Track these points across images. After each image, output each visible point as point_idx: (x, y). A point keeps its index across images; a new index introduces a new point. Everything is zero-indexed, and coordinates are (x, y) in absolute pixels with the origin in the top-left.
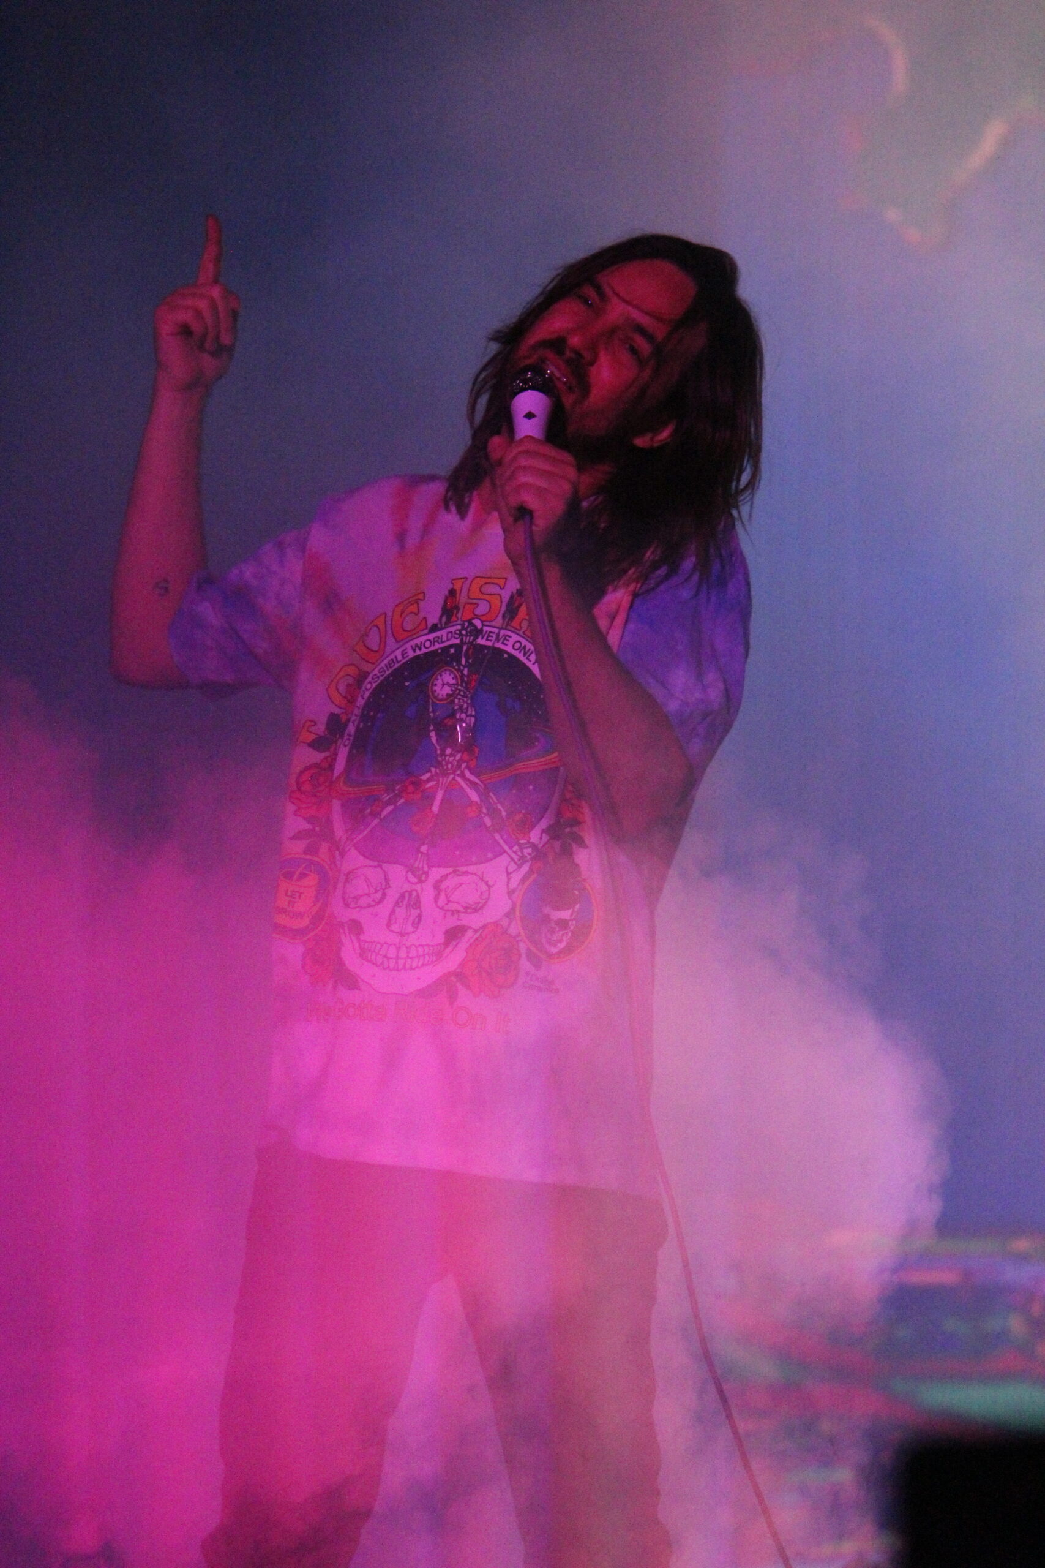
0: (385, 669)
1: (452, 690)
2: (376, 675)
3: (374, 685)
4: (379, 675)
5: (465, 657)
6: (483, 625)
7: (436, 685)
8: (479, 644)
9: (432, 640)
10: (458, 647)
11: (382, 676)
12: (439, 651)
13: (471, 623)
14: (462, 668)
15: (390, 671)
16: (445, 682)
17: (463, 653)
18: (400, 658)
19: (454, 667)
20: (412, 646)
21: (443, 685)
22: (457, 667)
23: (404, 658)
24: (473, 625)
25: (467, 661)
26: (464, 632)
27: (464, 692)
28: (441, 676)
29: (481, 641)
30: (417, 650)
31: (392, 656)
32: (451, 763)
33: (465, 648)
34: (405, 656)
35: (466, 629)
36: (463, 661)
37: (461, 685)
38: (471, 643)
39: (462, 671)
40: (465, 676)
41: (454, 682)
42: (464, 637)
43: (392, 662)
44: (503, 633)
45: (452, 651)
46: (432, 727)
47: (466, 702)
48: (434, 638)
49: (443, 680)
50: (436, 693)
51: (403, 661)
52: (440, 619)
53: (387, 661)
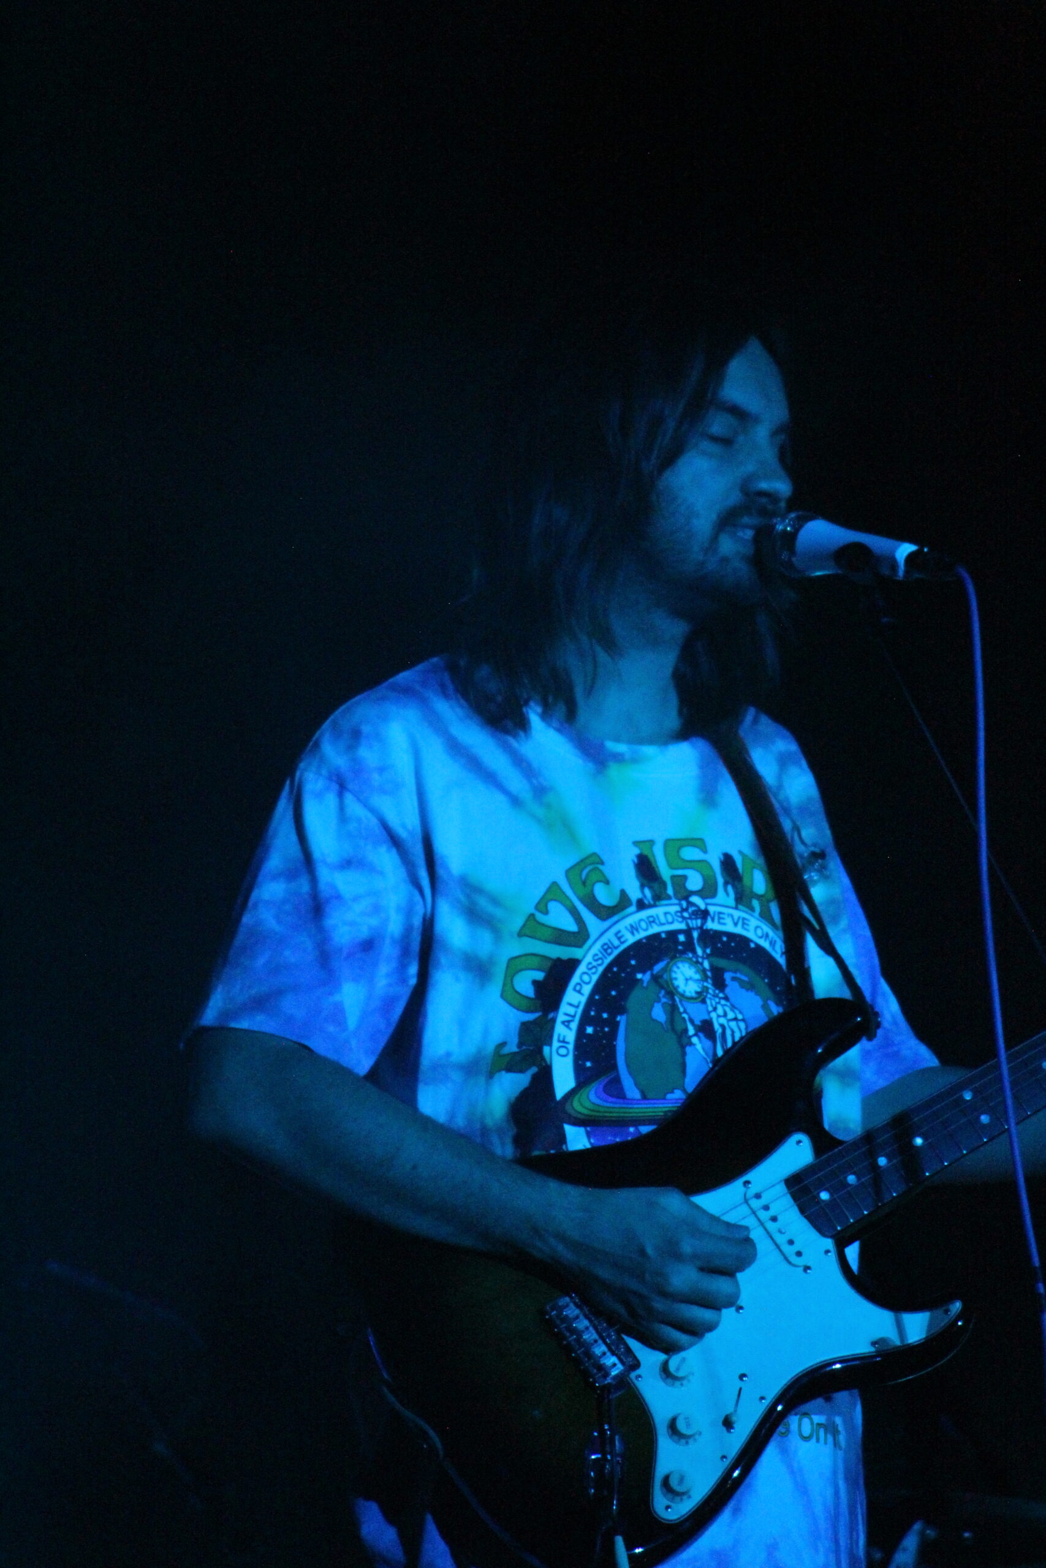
0: (601, 955)
1: (699, 986)
2: (590, 963)
3: (595, 978)
4: (595, 964)
5: (699, 945)
6: (707, 904)
7: (676, 979)
8: (711, 930)
9: (646, 920)
10: (688, 932)
11: (599, 965)
12: (663, 936)
13: (690, 904)
14: (700, 960)
15: (609, 960)
16: (688, 977)
17: (695, 941)
18: (616, 943)
19: (690, 959)
20: (626, 928)
21: (687, 980)
22: (694, 960)
23: (622, 943)
24: (693, 904)
25: (704, 952)
26: (686, 915)
27: (714, 991)
28: (678, 968)
29: (710, 925)
30: (635, 932)
31: (604, 940)
33: (695, 934)
34: (622, 940)
36: (700, 952)
37: (706, 981)
38: (701, 928)
39: (701, 964)
40: (708, 970)
41: (698, 977)
42: (689, 921)
43: (607, 948)
44: (737, 914)
45: (682, 938)
46: (691, 1031)
47: (719, 1003)
48: (648, 917)
49: (682, 973)
50: (681, 990)
51: (623, 947)
52: (643, 892)
53: (598, 945)
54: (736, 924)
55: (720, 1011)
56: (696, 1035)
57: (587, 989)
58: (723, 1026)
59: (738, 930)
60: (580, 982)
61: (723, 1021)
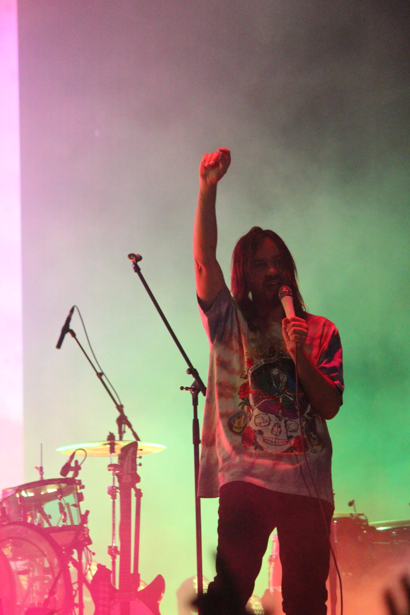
1: (278, 373)
5: (280, 363)
6: (283, 353)
7: (273, 372)
9: (269, 360)
12: (272, 363)
14: (280, 366)
18: (260, 364)
19: (278, 367)
21: (275, 371)
23: (261, 364)
28: (274, 369)
29: (284, 357)
32: (281, 390)
34: (262, 363)
37: (280, 371)
40: (281, 368)
43: (257, 365)
45: (276, 362)
46: (274, 382)
50: (273, 374)
53: (255, 365)
55: (283, 376)
56: (274, 383)
58: (282, 379)
61: (283, 378)
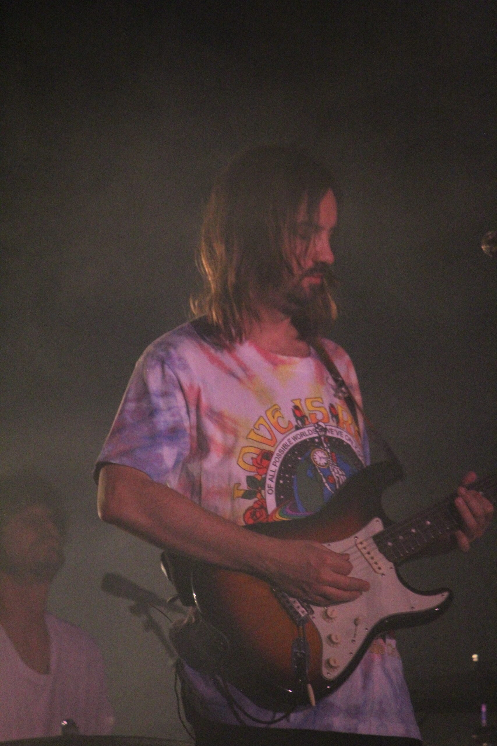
0: (282, 449)
1: (326, 461)
2: (278, 453)
3: (281, 459)
4: (280, 453)
5: (325, 443)
6: (326, 425)
7: (315, 458)
8: (329, 436)
10: (319, 438)
11: (283, 454)
13: (318, 425)
14: (326, 449)
15: (287, 451)
16: (321, 457)
17: (323, 441)
18: (288, 444)
19: (322, 449)
20: (292, 438)
22: (323, 449)
23: (291, 444)
24: (320, 426)
25: (327, 445)
26: (318, 430)
27: (332, 462)
28: (316, 453)
29: (329, 434)
30: (295, 439)
31: (283, 442)
33: (323, 438)
35: (316, 428)
36: (325, 445)
37: (329, 458)
38: (325, 435)
39: (327, 451)
40: (329, 453)
41: (325, 456)
42: (319, 433)
43: (285, 446)
44: (338, 430)
45: (317, 440)
46: (324, 481)
47: (335, 468)
48: (300, 433)
49: (318, 456)
50: (318, 463)
51: (291, 446)
52: (297, 422)
53: (281, 445)
54: (338, 434)
55: (336, 471)
56: (326, 482)
57: (278, 464)
58: (337, 477)
59: (339, 437)
60: (275, 461)
61: (338, 475)
